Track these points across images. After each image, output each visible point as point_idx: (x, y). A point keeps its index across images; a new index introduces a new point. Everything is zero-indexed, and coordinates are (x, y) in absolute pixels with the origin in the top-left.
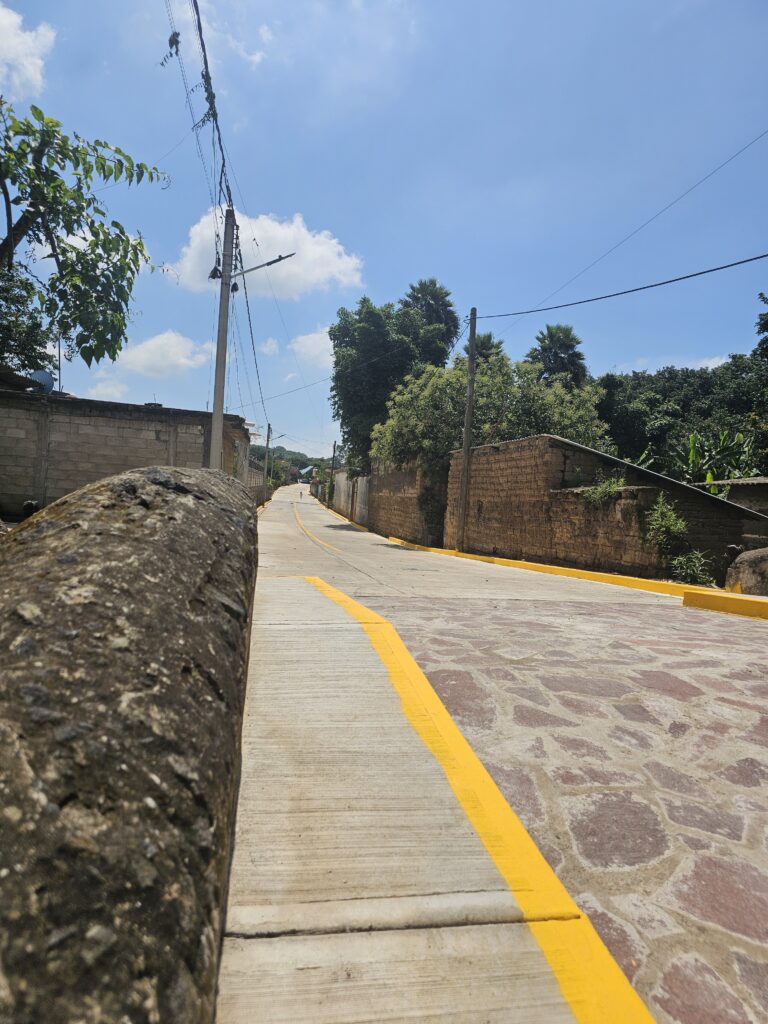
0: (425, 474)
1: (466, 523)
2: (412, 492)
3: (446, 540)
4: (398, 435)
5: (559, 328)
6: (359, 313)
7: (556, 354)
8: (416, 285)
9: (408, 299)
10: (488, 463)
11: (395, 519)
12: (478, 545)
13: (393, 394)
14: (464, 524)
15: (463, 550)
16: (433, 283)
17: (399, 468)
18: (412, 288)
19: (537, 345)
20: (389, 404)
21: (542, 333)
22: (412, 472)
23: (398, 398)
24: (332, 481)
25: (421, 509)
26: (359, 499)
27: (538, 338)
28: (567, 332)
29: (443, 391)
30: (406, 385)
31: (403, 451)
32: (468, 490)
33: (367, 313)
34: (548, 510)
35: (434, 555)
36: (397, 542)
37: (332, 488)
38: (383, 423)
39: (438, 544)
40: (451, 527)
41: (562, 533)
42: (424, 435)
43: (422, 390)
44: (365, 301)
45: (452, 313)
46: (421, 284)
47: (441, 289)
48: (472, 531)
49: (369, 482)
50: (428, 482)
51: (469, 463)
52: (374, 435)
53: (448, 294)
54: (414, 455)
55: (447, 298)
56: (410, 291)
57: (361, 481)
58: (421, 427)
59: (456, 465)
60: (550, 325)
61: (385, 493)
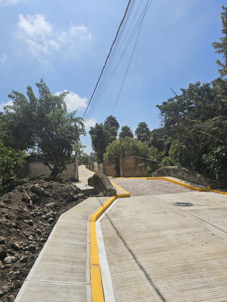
0: (115, 163)
1: (124, 172)
2: (113, 166)
3: (121, 175)
4: (109, 155)
5: (142, 123)
6: (96, 127)
7: (143, 129)
8: (108, 117)
9: (106, 121)
10: (126, 161)
11: (110, 172)
12: (126, 176)
13: (107, 147)
14: (123, 172)
15: (124, 177)
16: (112, 116)
17: (110, 162)
18: (107, 118)
19: (138, 127)
20: (106, 149)
21: (139, 124)
22: (113, 162)
23: (108, 148)
24: (93, 164)
25: (115, 170)
26: (101, 168)
27: (138, 126)
28: (144, 123)
29: (117, 146)
30: (109, 145)
31: (110, 158)
32: (123, 165)
33: (98, 127)
34: (135, 168)
35: (119, 178)
36: (112, 177)
37: (93, 166)
38: (106, 153)
39: (120, 176)
40: (121, 173)
41: (138, 172)
42: (114, 155)
43: (113, 146)
44: (97, 124)
45: (117, 122)
46: (109, 117)
47: (114, 117)
48: (125, 173)
49: (103, 164)
50: (116, 164)
51: (123, 161)
52: (104, 156)
53: (115, 118)
54: (113, 159)
55: (115, 119)
56: (106, 119)
57: (101, 164)
58: (113, 154)
59: (121, 161)
60: (140, 122)
61: (107, 167)
